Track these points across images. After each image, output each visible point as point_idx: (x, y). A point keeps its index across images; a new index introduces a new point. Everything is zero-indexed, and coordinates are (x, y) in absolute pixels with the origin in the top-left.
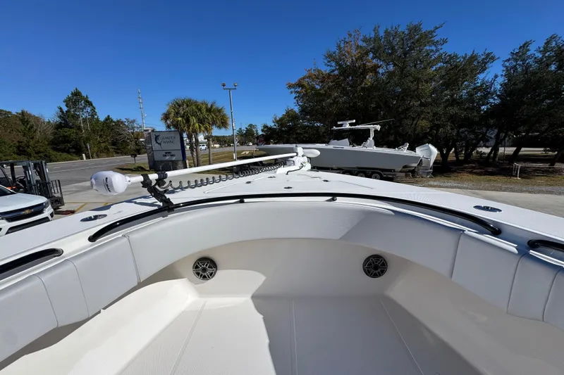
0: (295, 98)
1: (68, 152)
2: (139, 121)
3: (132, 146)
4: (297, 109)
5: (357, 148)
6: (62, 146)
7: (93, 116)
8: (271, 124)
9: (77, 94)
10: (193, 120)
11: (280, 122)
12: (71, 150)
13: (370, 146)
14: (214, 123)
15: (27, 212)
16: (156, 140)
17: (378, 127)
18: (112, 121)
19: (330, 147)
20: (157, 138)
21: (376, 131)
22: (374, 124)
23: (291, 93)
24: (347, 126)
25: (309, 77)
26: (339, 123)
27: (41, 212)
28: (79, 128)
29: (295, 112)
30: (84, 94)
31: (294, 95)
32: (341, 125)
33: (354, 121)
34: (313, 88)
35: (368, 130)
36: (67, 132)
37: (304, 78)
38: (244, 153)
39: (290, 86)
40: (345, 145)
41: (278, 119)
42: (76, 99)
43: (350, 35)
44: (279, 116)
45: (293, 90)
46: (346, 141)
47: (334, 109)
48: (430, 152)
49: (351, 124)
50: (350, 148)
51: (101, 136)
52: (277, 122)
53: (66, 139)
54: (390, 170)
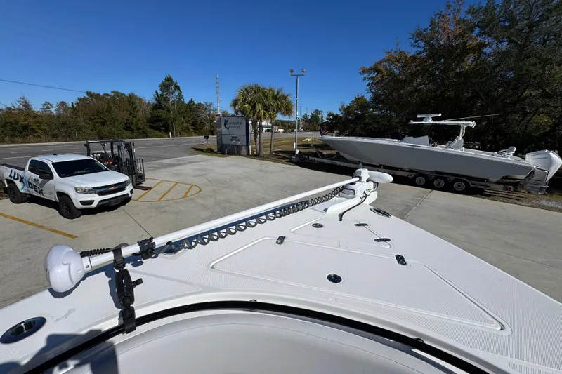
0: (368, 85)
1: (160, 130)
2: (215, 105)
3: (207, 127)
4: (368, 97)
5: (439, 148)
6: (155, 125)
7: (179, 99)
8: (337, 112)
9: (169, 79)
10: (259, 107)
11: (347, 110)
12: (162, 128)
13: (458, 147)
14: (279, 110)
15: (113, 188)
16: (225, 125)
17: (473, 124)
18: (194, 104)
19: (404, 144)
20: (226, 122)
21: (468, 128)
22: (466, 120)
23: (365, 79)
24: (430, 121)
25: (388, 60)
26: (418, 116)
27: (123, 189)
28: (169, 110)
29: (365, 100)
30: (174, 80)
31: (367, 82)
32: (422, 119)
33: (440, 115)
34: (391, 74)
35: (458, 127)
36: (160, 112)
37: (381, 62)
38: (306, 140)
39: (364, 71)
40: (423, 144)
41: (345, 107)
42: (168, 84)
43: (449, 7)
44: (347, 104)
45: (366, 75)
46: (426, 138)
47: (415, 99)
48: (551, 162)
49: (434, 119)
50: (430, 148)
51: (184, 118)
52: (345, 110)
53: (158, 119)
54: (482, 180)
